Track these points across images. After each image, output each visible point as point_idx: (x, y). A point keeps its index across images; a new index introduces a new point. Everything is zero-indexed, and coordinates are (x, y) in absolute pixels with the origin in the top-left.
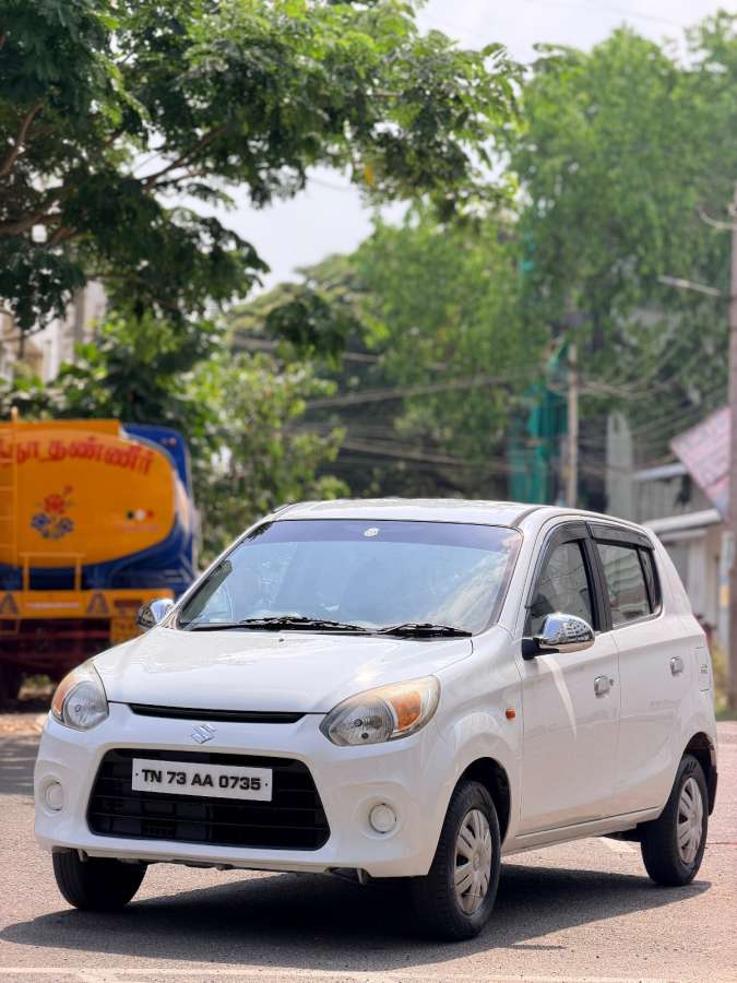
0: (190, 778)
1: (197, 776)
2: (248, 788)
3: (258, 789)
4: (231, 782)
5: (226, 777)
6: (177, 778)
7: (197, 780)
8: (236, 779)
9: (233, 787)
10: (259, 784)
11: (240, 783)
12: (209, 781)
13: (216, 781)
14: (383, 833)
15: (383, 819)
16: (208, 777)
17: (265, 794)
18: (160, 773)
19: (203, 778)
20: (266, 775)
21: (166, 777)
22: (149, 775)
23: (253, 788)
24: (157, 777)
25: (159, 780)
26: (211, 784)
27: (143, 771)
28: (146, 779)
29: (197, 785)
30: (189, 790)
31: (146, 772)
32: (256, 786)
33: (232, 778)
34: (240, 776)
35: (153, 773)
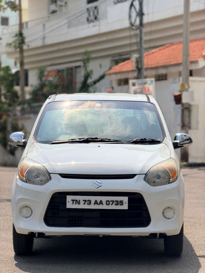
0: (93, 202)
1: (96, 201)
2: (118, 205)
3: (122, 205)
4: (111, 203)
5: (109, 201)
6: (87, 202)
7: (96, 203)
8: (113, 201)
9: (112, 205)
10: (123, 203)
11: (115, 203)
12: (101, 203)
13: (104, 202)
14: (169, 218)
15: (169, 214)
16: (101, 201)
17: (125, 207)
18: (79, 200)
19: (98, 202)
20: (125, 199)
21: (82, 202)
22: (75, 202)
23: (120, 204)
24: (78, 202)
25: (79, 204)
26: (102, 204)
27: (72, 200)
28: (73, 203)
29: (96, 205)
30: (93, 207)
31: (73, 200)
32: (122, 204)
33: (111, 201)
34: (115, 201)
35: (76, 201)
